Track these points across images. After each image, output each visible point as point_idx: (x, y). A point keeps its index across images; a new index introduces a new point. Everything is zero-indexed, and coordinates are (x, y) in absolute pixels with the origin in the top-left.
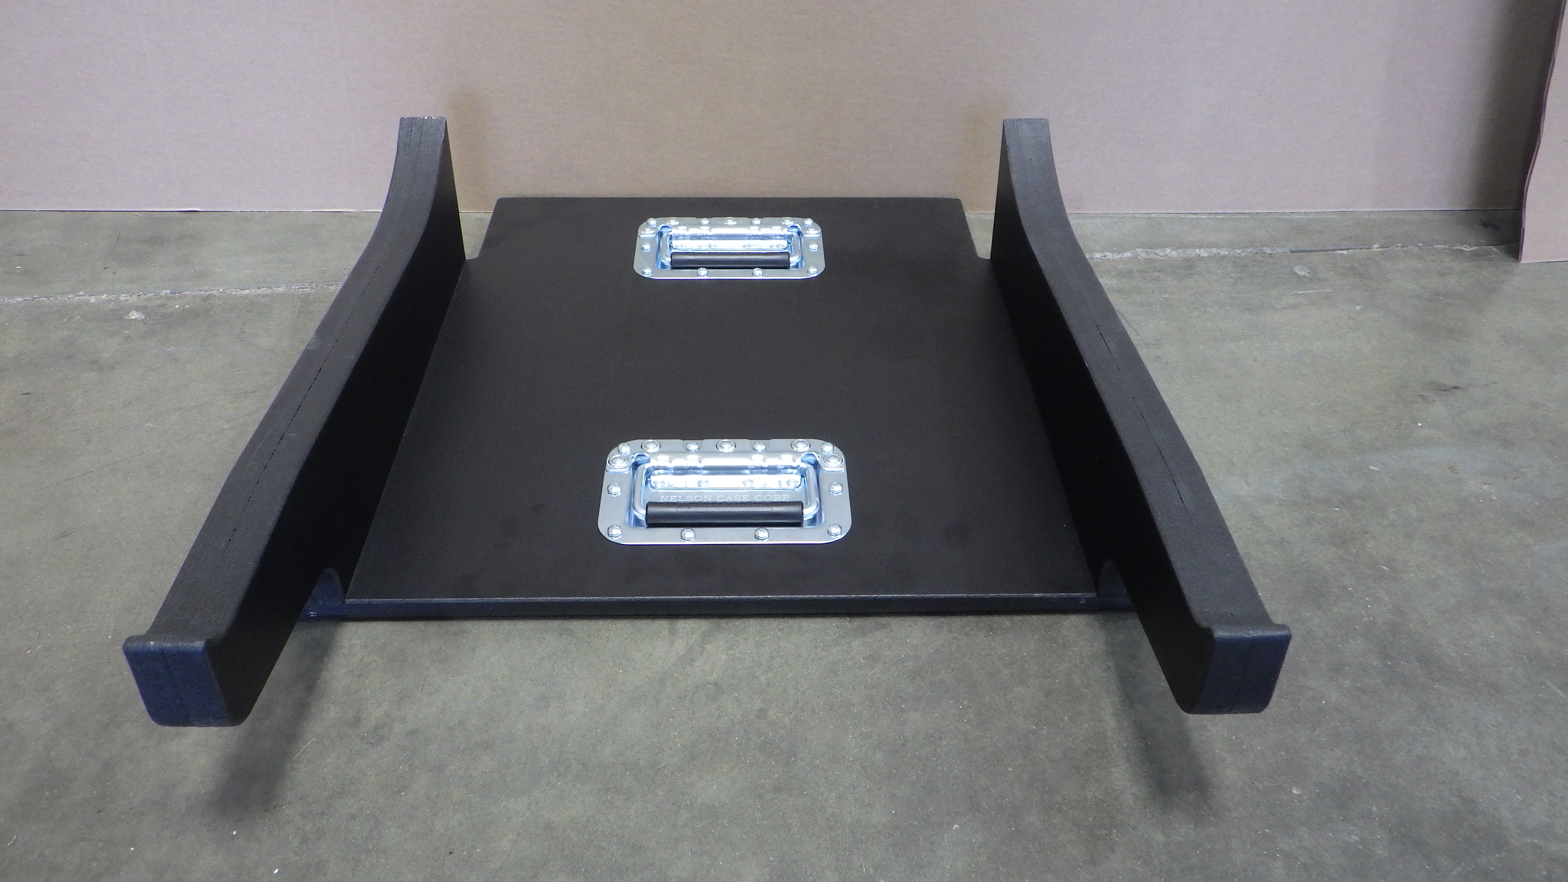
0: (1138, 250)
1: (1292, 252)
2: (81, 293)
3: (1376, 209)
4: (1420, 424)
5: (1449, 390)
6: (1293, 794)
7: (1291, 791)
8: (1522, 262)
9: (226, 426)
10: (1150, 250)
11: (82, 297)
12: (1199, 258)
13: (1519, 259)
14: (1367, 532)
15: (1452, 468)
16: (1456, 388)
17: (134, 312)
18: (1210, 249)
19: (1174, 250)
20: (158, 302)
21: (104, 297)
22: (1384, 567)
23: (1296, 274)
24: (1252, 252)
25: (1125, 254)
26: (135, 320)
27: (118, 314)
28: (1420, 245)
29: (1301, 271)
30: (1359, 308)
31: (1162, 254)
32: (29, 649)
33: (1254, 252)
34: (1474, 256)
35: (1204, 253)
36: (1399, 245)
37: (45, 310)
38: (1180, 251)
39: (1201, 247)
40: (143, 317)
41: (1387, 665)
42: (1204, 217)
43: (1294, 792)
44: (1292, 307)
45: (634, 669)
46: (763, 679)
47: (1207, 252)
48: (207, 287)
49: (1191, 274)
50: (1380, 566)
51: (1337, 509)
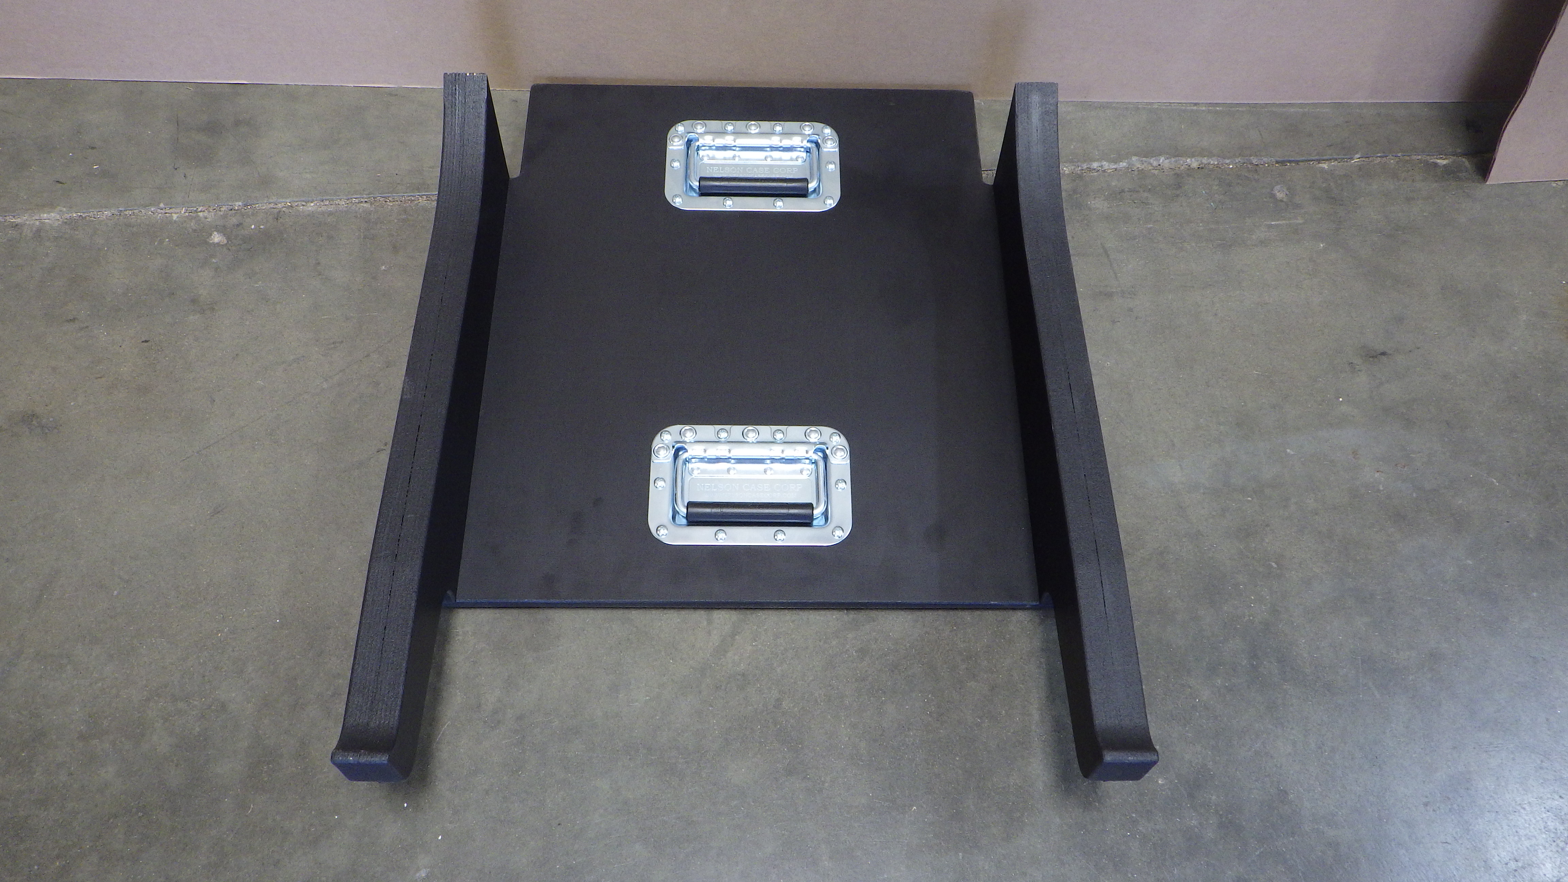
0: (1134, 158)
1: (1277, 162)
2: (162, 205)
3: (1370, 101)
4: (1341, 399)
5: (1377, 356)
6: (1159, 783)
7: (1157, 781)
8: (1487, 183)
9: (325, 386)
10: (1144, 159)
11: (164, 211)
12: (1189, 171)
13: (1486, 180)
14: (1267, 525)
15: (1355, 453)
16: (1383, 354)
17: (215, 233)
18: (1201, 158)
19: (1168, 158)
20: (234, 220)
21: (184, 211)
22: (1274, 564)
23: (1273, 196)
24: (1240, 162)
25: (1121, 163)
26: (218, 244)
27: (201, 237)
28: (1400, 155)
29: (1280, 193)
30: (1322, 245)
31: (1155, 164)
32: (219, 631)
33: (1242, 161)
34: (1446, 172)
35: (1194, 164)
36: (1379, 155)
37: (134, 228)
38: (1173, 159)
39: (1193, 155)
40: (225, 241)
41: (1253, 665)
42: (1204, 108)
44: (1263, 243)
45: (681, 659)
46: (778, 670)
47: (1197, 161)
48: (274, 199)
49: (1177, 196)
50: (1271, 563)
51: (1249, 499)
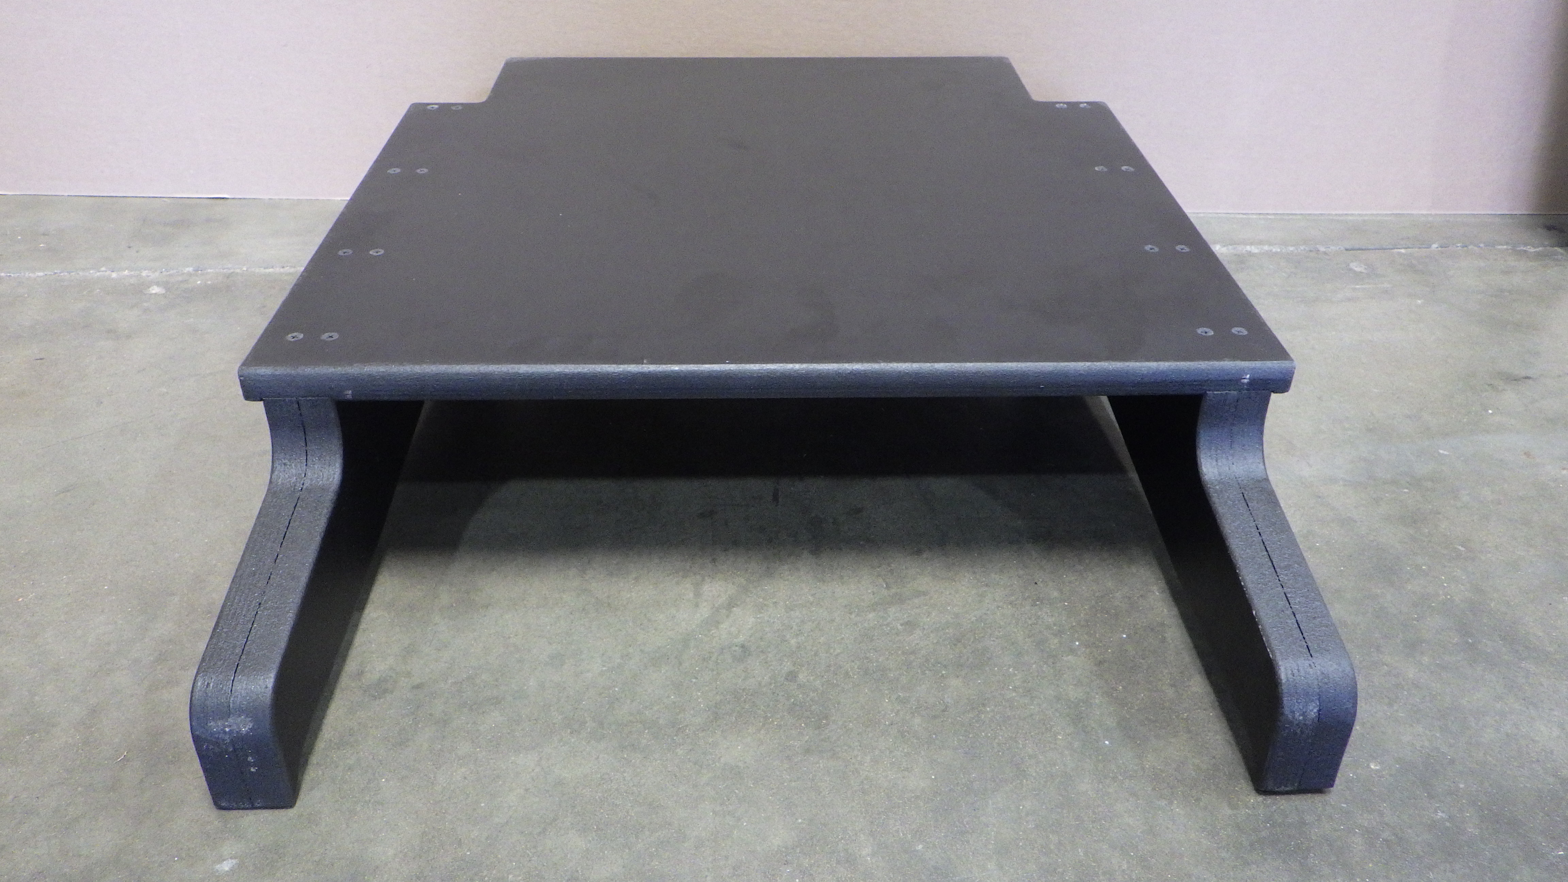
1: (1347, 250)
2: (103, 269)
3: (1433, 213)
4: (1490, 411)
5: (1519, 380)
11: (103, 272)
12: (1250, 254)
14: (1439, 513)
15: (1527, 454)
16: (1527, 378)
17: (155, 287)
18: (1261, 246)
19: (1224, 246)
20: (180, 278)
21: (126, 272)
22: (1460, 548)
23: (1351, 270)
24: (1305, 249)
26: (155, 294)
27: (139, 289)
28: (1482, 245)
29: (1357, 267)
30: (1420, 302)
32: (22, 596)
33: (1308, 249)
34: (1538, 256)
35: (1254, 250)
36: (1459, 245)
37: (65, 283)
38: (1230, 247)
39: (1251, 244)
40: (164, 291)
41: (1467, 643)
42: (1254, 217)
43: (1372, 767)
44: (1349, 300)
45: (656, 630)
46: (793, 642)
47: (1258, 249)
48: (230, 266)
49: (1243, 268)
50: (1455, 546)
51: (1406, 490)
